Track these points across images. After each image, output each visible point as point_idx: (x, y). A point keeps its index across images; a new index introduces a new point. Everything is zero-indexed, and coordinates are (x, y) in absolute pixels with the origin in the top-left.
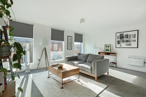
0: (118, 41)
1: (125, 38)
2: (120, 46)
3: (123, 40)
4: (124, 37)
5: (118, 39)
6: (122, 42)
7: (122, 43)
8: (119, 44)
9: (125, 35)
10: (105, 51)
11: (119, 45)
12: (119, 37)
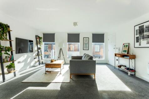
0: (137, 38)
1: (146, 32)
2: (140, 45)
3: (143, 36)
4: (145, 30)
5: (137, 35)
6: (142, 38)
7: (142, 40)
8: (137, 41)
9: (146, 27)
10: (123, 53)
11: (138, 43)
12: (138, 31)
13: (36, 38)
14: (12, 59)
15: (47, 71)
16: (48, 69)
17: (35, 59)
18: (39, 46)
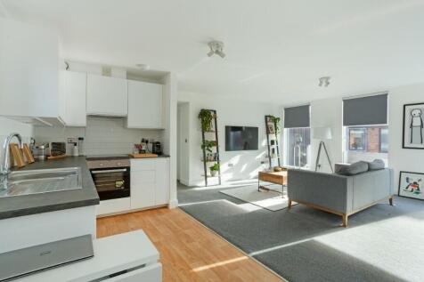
13: (266, 122)
14: (216, 158)
15: (261, 187)
16: (263, 183)
17: (262, 163)
18: (272, 137)
